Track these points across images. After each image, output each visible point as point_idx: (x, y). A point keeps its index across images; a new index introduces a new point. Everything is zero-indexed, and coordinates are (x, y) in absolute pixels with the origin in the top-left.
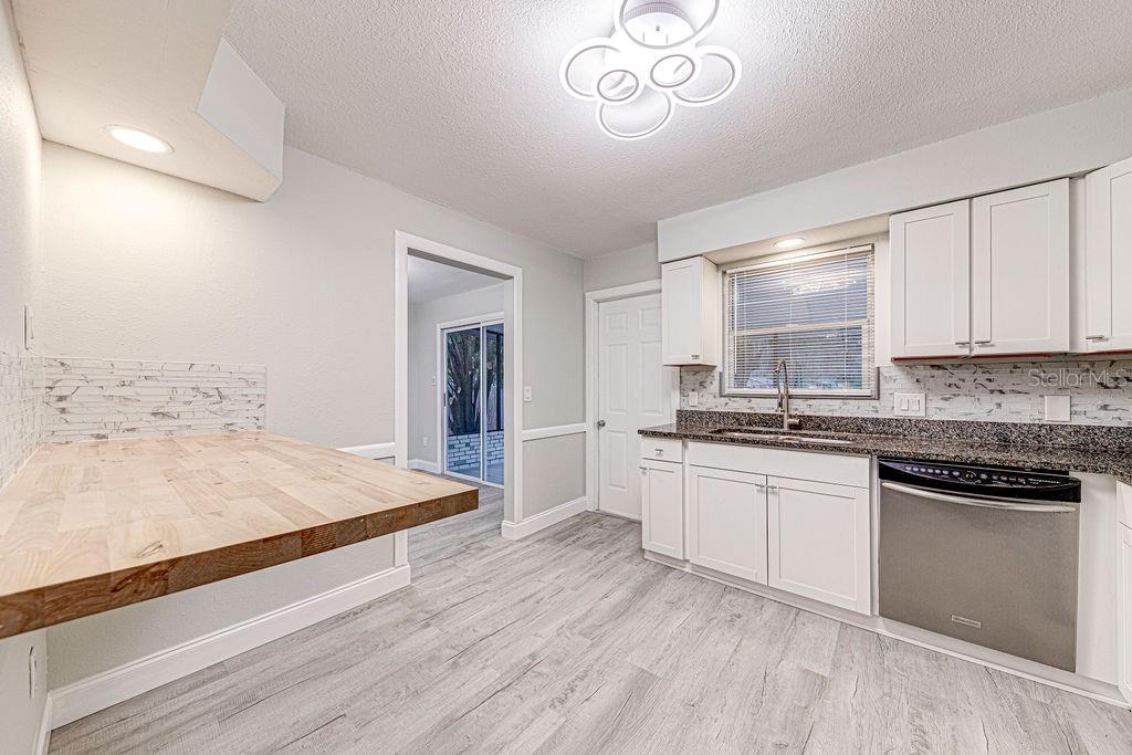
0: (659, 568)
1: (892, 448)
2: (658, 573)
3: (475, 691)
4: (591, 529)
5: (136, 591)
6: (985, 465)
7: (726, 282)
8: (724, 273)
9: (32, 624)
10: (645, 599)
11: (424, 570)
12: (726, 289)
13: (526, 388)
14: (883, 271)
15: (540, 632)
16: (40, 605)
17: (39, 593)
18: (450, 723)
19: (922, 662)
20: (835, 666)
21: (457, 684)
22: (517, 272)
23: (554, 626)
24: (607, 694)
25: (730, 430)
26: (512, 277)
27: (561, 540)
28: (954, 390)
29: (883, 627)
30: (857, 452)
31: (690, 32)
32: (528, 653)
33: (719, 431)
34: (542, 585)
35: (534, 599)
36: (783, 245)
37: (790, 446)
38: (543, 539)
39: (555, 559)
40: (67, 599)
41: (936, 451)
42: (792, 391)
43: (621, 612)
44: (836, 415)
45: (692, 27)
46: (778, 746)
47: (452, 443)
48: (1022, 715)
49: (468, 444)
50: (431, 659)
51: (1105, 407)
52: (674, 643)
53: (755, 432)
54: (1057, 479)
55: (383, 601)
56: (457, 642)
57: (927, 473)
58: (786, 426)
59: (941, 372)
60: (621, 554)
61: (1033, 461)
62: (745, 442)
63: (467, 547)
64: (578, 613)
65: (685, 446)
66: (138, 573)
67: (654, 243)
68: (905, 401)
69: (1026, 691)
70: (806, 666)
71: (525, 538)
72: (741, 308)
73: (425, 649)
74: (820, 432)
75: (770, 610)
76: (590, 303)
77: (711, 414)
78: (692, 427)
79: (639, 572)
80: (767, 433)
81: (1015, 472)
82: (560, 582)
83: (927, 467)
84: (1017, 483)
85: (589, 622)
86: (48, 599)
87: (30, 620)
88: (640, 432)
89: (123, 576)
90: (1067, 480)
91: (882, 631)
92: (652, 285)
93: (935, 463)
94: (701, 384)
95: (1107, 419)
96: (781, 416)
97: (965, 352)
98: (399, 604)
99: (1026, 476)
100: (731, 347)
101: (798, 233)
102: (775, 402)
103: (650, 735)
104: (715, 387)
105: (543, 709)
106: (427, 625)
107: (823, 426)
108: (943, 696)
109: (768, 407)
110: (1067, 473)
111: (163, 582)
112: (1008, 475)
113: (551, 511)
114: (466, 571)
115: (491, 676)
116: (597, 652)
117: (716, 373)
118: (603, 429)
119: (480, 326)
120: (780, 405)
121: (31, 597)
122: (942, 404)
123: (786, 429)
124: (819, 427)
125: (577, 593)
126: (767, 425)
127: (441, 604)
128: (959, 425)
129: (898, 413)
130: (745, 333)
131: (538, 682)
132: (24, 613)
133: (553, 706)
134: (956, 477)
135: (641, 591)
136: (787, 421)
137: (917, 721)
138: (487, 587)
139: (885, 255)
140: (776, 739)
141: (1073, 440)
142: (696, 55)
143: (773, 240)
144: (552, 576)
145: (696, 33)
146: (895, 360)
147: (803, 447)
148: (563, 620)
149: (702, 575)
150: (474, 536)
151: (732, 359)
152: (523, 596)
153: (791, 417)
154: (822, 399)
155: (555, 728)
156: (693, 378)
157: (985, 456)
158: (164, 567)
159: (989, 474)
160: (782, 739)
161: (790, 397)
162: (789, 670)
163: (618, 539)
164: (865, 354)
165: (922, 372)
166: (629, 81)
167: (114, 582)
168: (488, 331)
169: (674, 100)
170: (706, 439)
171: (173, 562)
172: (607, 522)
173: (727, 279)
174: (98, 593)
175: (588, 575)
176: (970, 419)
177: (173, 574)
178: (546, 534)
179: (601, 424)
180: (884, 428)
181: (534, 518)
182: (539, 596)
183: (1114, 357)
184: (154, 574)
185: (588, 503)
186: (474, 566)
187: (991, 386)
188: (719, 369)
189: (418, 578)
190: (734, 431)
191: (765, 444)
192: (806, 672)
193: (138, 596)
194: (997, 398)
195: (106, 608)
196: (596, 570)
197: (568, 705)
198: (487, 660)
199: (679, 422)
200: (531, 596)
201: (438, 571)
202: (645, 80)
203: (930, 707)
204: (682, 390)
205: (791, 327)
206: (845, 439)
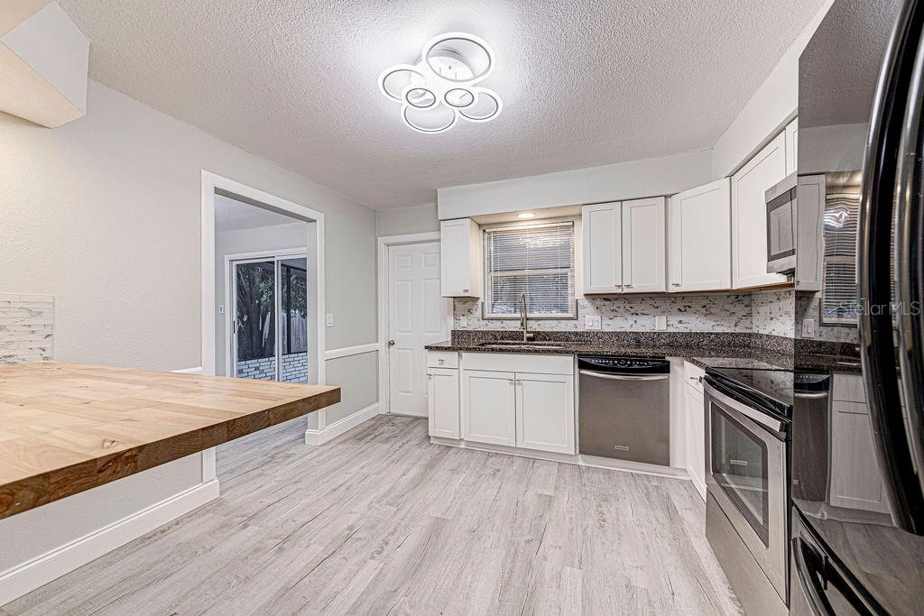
0: (442, 448)
1: (584, 349)
2: (441, 452)
3: (303, 564)
4: (386, 428)
5: (115, 472)
6: (629, 356)
7: (486, 238)
8: (484, 231)
9: (42, 500)
10: (434, 471)
11: (231, 483)
12: (486, 242)
13: (328, 315)
14: (579, 239)
15: (354, 510)
16: (47, 485)
17: (46, 476)
18: (286, 591)
19: (601, 476)
20: (557, 488)
21: (286, 563)
22: (319, 217)
23: (365, 503)
24: (413, 540)
25: (489, 344)
26: (314, 221)
27: (360, 440)
28: (615, 313)
29: (582, 461)
30: (567, 353)
31: (472, 76)
32: (346, 526)
33: (483, 345)
34: (349, 476)
35: (344, 488)
36: (522, 216)
37: (529, 352)
38: (344, 442)
39: (358, 454)
40: (66, 480)
41: (607, 350)
42: (529, 315)
43: (416, 484)
44: (555, 330)
45: (473, 72)
46: (528, 541)
47: (241, 368)
48: (648, 494)
49: (257, 369)
50: (257, 550)
51: (680, 322)
52: (458, 496)
53: (506, 344)
54: (659, 361)
55: (191, 516)
56: (279, 533)
57: (602, 363)
58: (525, 338)
59: (608, 303)
60: (412, 443)
61: (649, 352)
62: (501, 351)
63: (273, 457)
64: (382, 490)
65: (460, 356)
66: (116, 457)
67: (433, 204)
68: (591, 321)
69: (649, 482)
70: (540, 492)
71: (329, 442)
72: (495, 258)
73: (249, 544)
74: (545, 342)
75: (518, 462)
76: (382, 247)
77: (476, 333)
78: (463, 342)
79: (427, 453)
80: (513, 344)
81: (642, 359)
82: (365, 470)
83: (602, 359)
84: (644, 365)
85: (392, 495)
86: (52, 481)
87: (39, 498)
88: (427, 347)
89: (106, 460)
90: (665, 361)
91: (581, 463)
92: (433, 235)
93: (607, 357)
94: (469, 311)
95: (682, 329)
96: (522, 332)
97: (619, 291)
98: (210, 515)
99: (647, 361)
100: (489, 284)
101: (531, 210)
102: (519, 323)
103: (448, 557)
104: (478, 313)
105: (365, 562)
106: (246, 526)
107: (547, 338)
108: (612, 492)
109: (514, 326)
110: (664, 358)
111: (133, 464)
112: (640, 361)
113: (350, 418)
114: (275, 477)
115: (317, 550)
116: (401, 515)
117: (479, 303)
118: (392, 348)
119: (275, 260)
120: (522, 324)
121: (40, 479)
122: (610, 322)
123: (525, 341)
124: (545, 339)
125: (380, 476)
126: (513, 339)
127: (255, 507)
128: (617, 334)
129: (587, 328)
130: (499, 274)
131: (359, 544)
132: (36, 492)
133: (372, 557)
134: (616, 364)
135: (431, 466)
136: (526, 335)
137: (600, 509)
138: (299, 485)
139: (580, 228)
140: (526, 538)
141: (668, 341)
142: (475, 91)
143: (516, 213)
144: (357, 468)
145: (476, 77)
146: (586, 295)
147: (536, 352)
148: (372, 497)
149: (472, 448)
150: (277, 447)
151: (490, 293)
152: (333, 487)
153: (528, 332)
154: (546, 320)
155: (377, 572)
156: (463, 306)
157: (629, 351)
158: (134, 453)
159: (631, 361)
160: (529, 537)
161: (528, 319)
162: (530, 497)
163: (408, 433)
164: (570, 291)
165: (599, 302)
166: (429, 96)
167: (99, 464)
168: (282, 265)
169: (458, 114)
170: (475, 350)
171: (141, 448)
172: (397, 421)
173: (486, 236)
174: (89, 474)
175: (387, 462)
176: (622, 330)
177: (140, 457)
178: (347, 436)
179: (391, 344)
180: (580, 337)
181: (336, 424)
182: (349, 483)
183: (684, 295)
184: (127, 458)
185: (381, 408)
186: (282, 472)
187: (632, 311)
188: (481, 300)
189: (226, 490)
190: (493, 344)
191: (514, 351)
192: (541, 495)
193: (116, 475)
194: (635, 318)
195: (94, 486)
196: (394, 457)
197: (384, 554)
198: (310, 539)
199: (453, 339)
200: (342, 485)
201: (246, 481)
202: (440, 98)
203: (606, 500)
204: (455, 315)
205: (527, 272)
206: (560, 345)
